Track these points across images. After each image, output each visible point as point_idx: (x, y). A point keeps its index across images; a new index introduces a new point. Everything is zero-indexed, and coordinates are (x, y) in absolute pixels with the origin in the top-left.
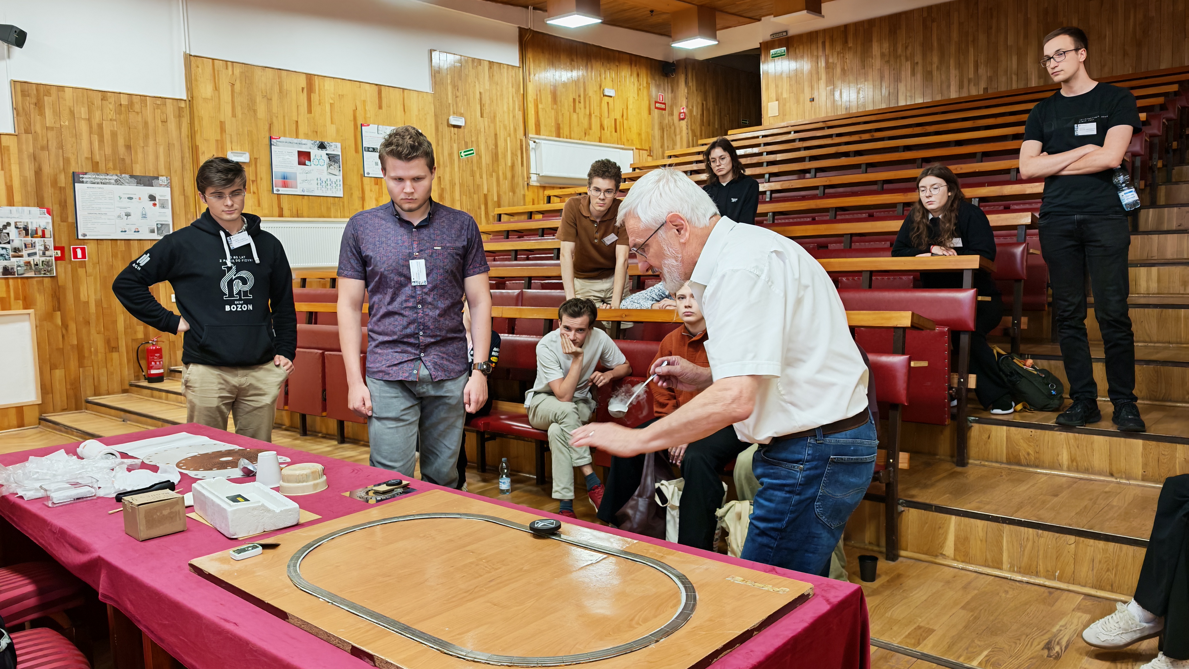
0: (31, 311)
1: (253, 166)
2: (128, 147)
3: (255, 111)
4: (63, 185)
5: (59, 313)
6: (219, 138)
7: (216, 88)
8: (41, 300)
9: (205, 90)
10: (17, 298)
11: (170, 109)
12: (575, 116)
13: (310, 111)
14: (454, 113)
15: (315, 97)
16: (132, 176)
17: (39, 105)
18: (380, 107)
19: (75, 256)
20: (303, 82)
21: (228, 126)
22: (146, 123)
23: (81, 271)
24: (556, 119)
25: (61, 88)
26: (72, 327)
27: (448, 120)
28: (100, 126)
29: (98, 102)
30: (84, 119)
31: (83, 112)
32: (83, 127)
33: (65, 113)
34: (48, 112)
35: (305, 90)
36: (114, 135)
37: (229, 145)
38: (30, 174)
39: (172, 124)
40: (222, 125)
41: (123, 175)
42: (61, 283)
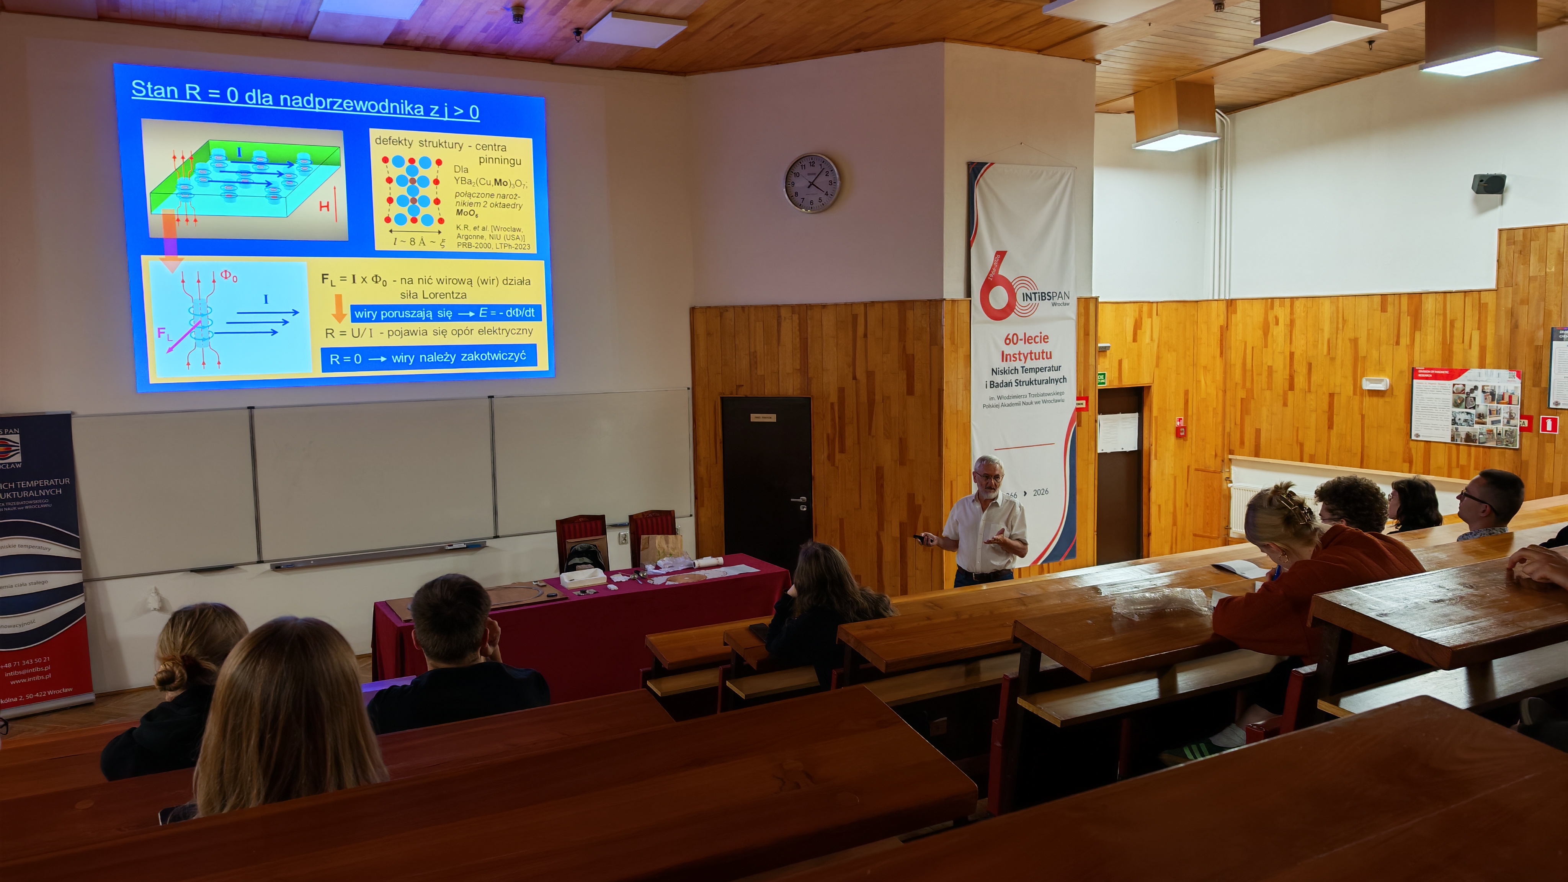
4: (1540, 344)
17: (1524, 253)
19: (1544, 428)
23: (1549, 447)
25: (1551, 228)
33: (1553, 257)
34: (1533, 259)
38: (1505, 332)
42: (1524, 457)
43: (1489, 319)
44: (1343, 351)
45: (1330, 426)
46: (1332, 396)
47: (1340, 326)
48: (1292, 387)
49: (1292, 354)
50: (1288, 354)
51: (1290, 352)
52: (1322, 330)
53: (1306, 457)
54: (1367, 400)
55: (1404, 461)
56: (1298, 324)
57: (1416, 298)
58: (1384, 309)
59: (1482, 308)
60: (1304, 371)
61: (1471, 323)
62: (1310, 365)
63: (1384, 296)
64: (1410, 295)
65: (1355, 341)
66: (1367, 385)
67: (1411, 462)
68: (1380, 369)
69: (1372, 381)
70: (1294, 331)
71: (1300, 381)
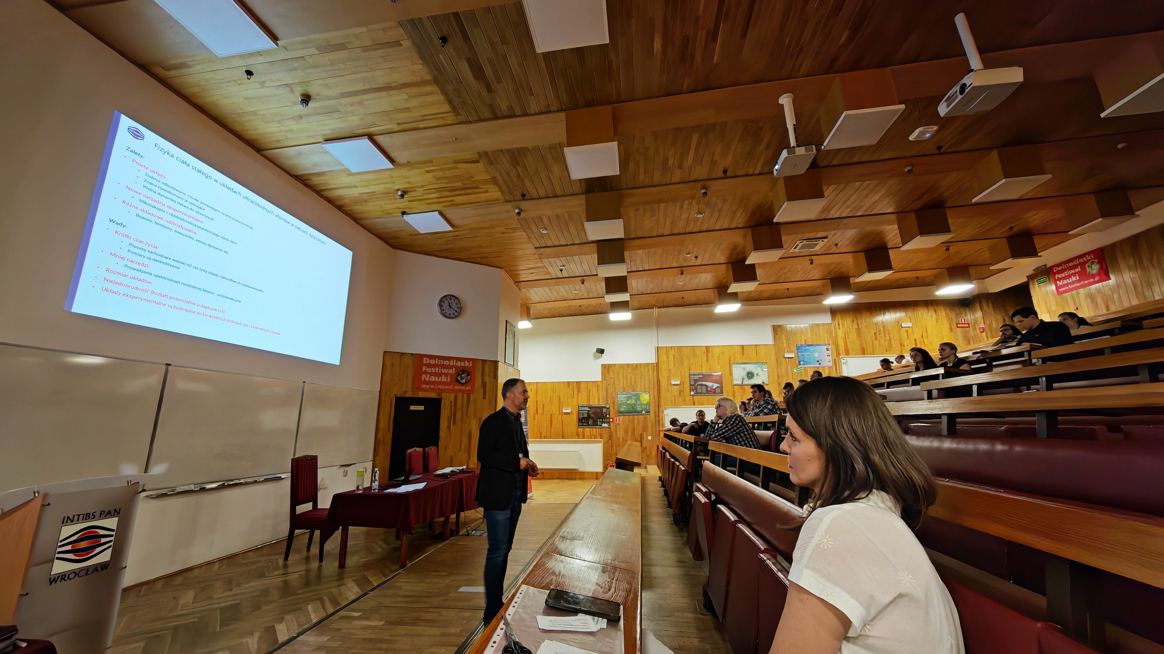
0: (602, 440)
1: (682, 385)
2: (635, 382)
3: (683, 364)
4: (614, 396)
5: (610, 441)
6: (668, 375)
7: (668, 357)
8: (605, 436)
9: (664, 358)
10: (598, 435)
11: (650, 368)
12: (877, 342)
13: (707, 361)
14: (788, 352)
15: (710, 355)
17: (608, 371)
18: (743, 354)
19: (617, 421)
20: (704, 350)
21: (672, 371)
22: (641, 374)
23: (618, 427)
24: (861, 345)
25: (615, 365)
26: (614, 446)
27: (784, 355)
28: (627, 376)
29: (626, 367)
30: (622, 374)
31: (621, 371)
32: (621, 376)
33: (616, 373)
34: (611, 373)
35: (705, 353)
36: (631, 378)
37: (672, 378)
38: (605, 393)
39: (651, 373)
40: (670, 370)
42: (612, 430)
43: (600, 390)
44: (555, 400)
45: (551, 426)
46: (551, 415)
47: (554, 392)
48: (537, 413)
49: (537, 402)
52: (548, 393)
53: (543, 437)
54: (564, 416)
55: (577, 435)
56: (540, 392)
57: (578, 383)
58: (568, 387)
59: (598, 386)
60: (542, 407)
61: (595, 390)
62: (544, 405)
63: (568, 382)
64: (577, 382)
65: (559, 397)
66: (564, 411)
67: (578, 435)
68: (568, 405)
69: (566, 410)
70: (538, 394)
71: (540, 411)
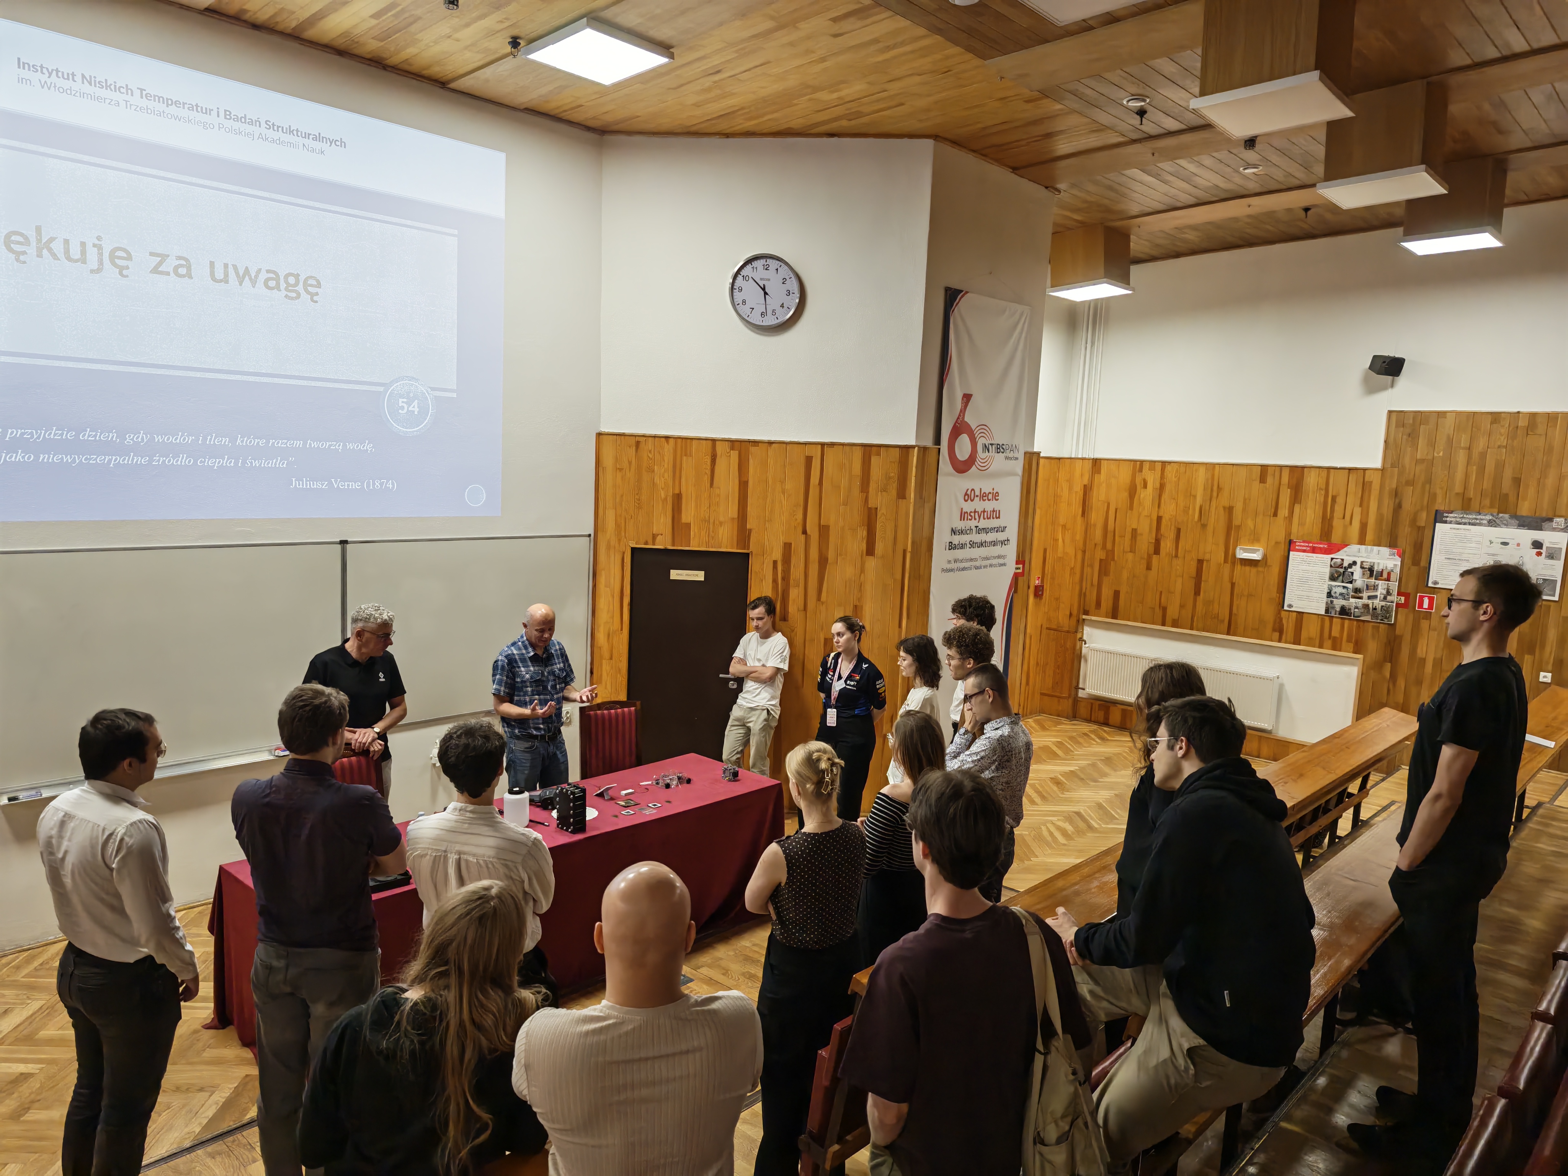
0: (1360, 656)
2: (1517, 480)
4: (1423, 524)
5: (1389, 665)
8: (1373, 647)
10: (1349, 641)
16: (1514, 516)
17: (1413, 436)
19: (1421, 605)
22: (1550, 449)
23: (1424, 624)
25: (1441, 414)
26: (1401, 683)
29: (1485, 426)
30: (1464, 448)
31: (1464, 440)
32: (1461, 458)
33: (1441, 443)
34: (1422, 442)
36: (1500, 466)
38: (1387, 511)
41: (1501, 515)
42: (1398, 632)
43: (1372, 498)
44: (1217, 520)
45: (1197, 592)
46: (1200, 562)
47: (1215, 494)
48: (1157, 551)
49: (1159, 519)
50: (1155, 518)
51: (1158, 516)
52: (1195, 497)
53: (1169, 619)
54: (1238, 567)
55: (1274, 630)
56: (1168, 488)
57: (1298, 473)
58: (1263, 480)
59: (1365, 486)
60: (1172, 536)
61: (1353, 500)
62: (1179, 531)
63: (1264, 468)
64: (1293, 469)
65: (1230, 510)
66: (1242, 554)
67: (1281, 632)
68: (1255, 539)
69: (1246, 551)
70: (1163, 495)
71: (1167, 545)
